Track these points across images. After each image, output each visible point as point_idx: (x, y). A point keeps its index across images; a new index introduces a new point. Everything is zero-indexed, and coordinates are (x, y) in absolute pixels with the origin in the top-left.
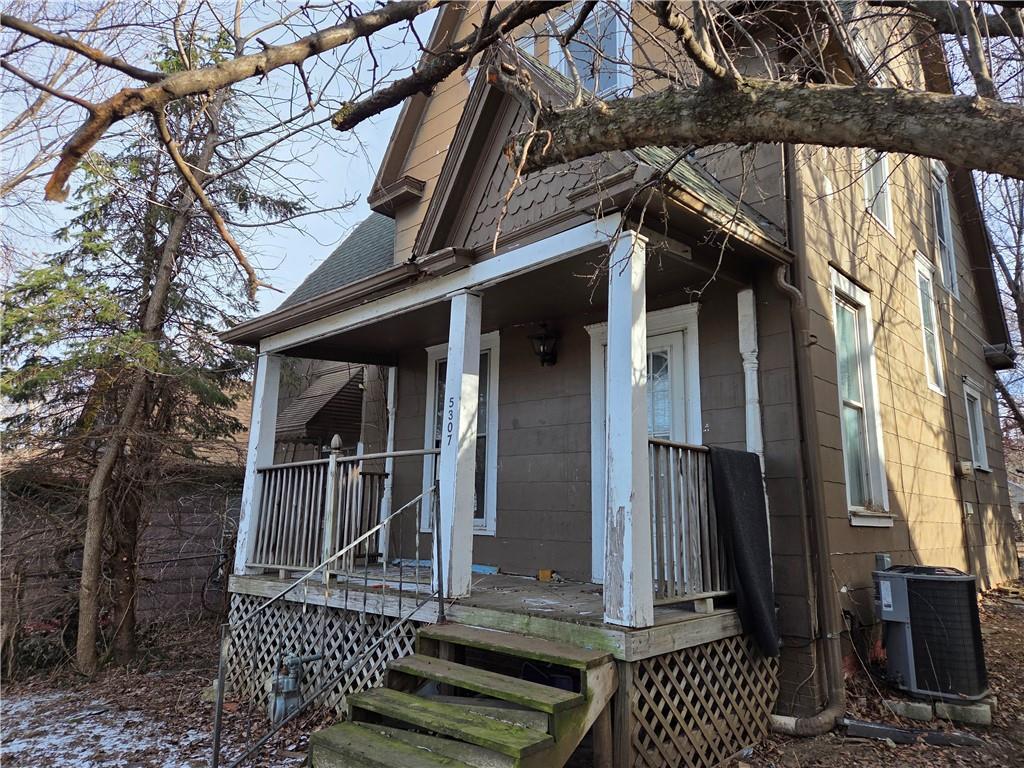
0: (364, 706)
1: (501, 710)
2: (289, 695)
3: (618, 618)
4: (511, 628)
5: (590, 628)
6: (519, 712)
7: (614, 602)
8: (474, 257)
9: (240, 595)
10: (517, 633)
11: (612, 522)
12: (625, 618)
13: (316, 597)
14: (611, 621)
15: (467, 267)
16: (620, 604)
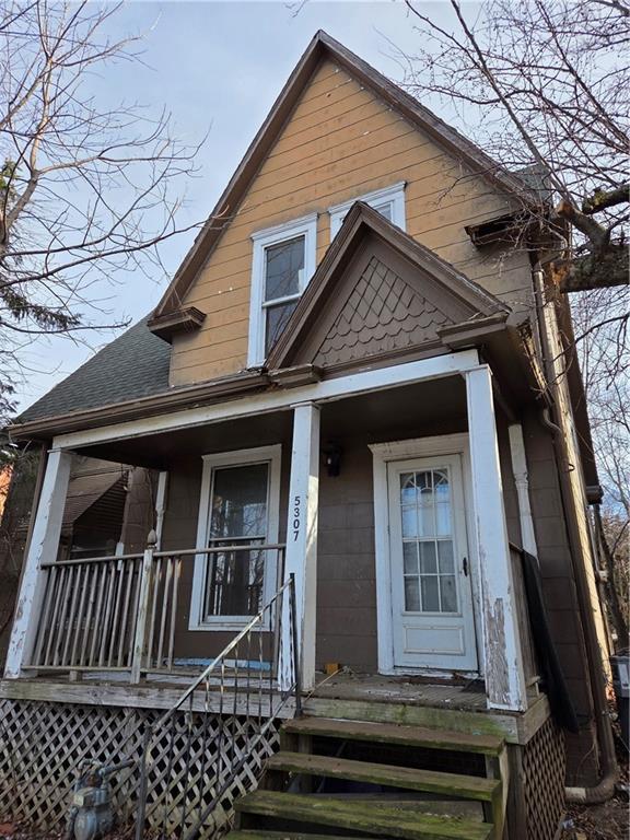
0: (260, 812)
1: (422, 803)
2: (101, 808)
3: (504, 703)
4: (382, 718)
5: (476, 714)
6: (445, 803)
7: (499, 688)
8: (323, 374)
9: (13, 700)
10: (391, 723)
11: (489, 613)
12: (512, 702)
13: (126, 698)
14: (496, 706)
15: (316, 382)
16: (507, 689)
